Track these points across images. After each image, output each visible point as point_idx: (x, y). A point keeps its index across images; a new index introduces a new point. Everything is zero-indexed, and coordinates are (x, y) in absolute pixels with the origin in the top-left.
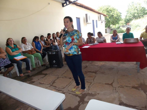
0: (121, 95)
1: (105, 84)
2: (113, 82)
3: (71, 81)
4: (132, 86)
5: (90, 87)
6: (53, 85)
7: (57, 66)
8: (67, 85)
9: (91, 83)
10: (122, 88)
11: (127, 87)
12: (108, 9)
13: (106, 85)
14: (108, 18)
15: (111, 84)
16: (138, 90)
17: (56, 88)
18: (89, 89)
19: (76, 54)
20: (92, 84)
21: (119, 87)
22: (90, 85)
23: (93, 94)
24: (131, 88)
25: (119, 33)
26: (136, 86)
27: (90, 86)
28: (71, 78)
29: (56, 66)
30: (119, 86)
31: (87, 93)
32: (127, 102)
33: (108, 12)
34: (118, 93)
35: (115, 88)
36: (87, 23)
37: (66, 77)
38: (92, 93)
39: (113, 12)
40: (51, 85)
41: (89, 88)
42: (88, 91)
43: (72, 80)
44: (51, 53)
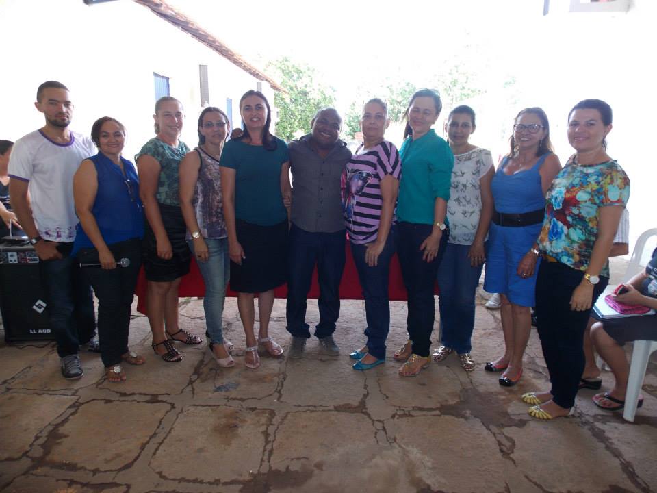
0: (411, 456)
1: (337, 409)
2: (366, 396)
3: (160, 416)
4: (439, 405)
5: (271, 438)
6: (47, 459)
8: (143, 447)
9: (272, 414)
10: (405, 419)
11: (424, 413)
12: (290, 64)
13: (344, 417)
15: (361, 408)
16: (462, 420)
17: (76, 476)
18: (269, 447)
19: (568, 264)
20: (276, 420)
21: (393, 417)
22: (270, 423)
23: (297, 472)
24: (438, 412)
26: (451, 402)
27: (271, 430)
28: (160, 398)
30: (392, 410)
31: (265, 470)
32: (443, 480)
33: (286, 73)
34: (400, 446)
35: (379, 426)
37: (124, 395)
38: (288, 468)
39: (305, 80)
40: (33, 459)
41: (267, 442)
42: (266, 458)
43: (169, 407)
44: (23, 255)
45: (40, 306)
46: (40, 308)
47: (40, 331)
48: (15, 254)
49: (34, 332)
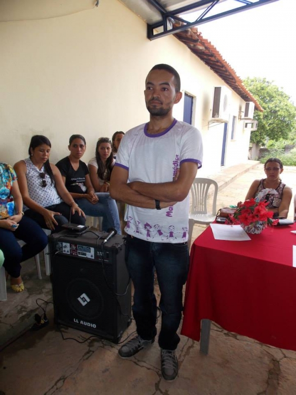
7: (94, 326)
12: (263, 89)
14: (262, 117)
25: (289, 165)
29: (89, 324)
36: (216, 118)
44: (74, 247)
45: (84, 299)
46: (84, 301)
47: (82, 322)
48: (68, 245)
49: (77, 322)
